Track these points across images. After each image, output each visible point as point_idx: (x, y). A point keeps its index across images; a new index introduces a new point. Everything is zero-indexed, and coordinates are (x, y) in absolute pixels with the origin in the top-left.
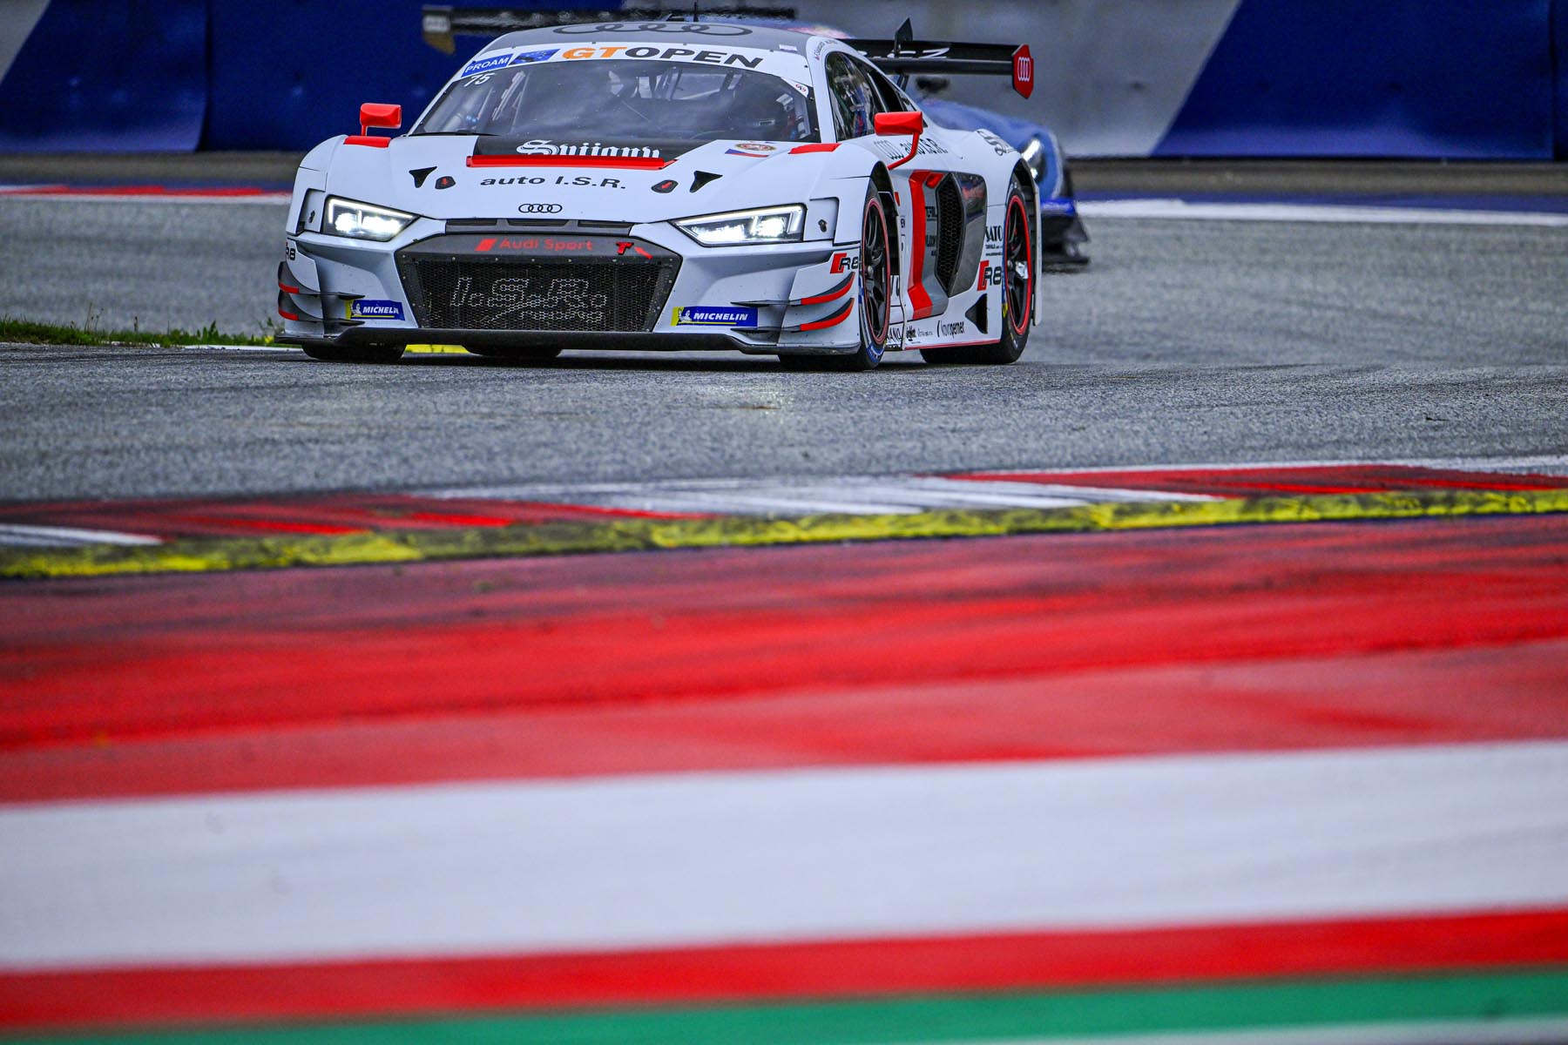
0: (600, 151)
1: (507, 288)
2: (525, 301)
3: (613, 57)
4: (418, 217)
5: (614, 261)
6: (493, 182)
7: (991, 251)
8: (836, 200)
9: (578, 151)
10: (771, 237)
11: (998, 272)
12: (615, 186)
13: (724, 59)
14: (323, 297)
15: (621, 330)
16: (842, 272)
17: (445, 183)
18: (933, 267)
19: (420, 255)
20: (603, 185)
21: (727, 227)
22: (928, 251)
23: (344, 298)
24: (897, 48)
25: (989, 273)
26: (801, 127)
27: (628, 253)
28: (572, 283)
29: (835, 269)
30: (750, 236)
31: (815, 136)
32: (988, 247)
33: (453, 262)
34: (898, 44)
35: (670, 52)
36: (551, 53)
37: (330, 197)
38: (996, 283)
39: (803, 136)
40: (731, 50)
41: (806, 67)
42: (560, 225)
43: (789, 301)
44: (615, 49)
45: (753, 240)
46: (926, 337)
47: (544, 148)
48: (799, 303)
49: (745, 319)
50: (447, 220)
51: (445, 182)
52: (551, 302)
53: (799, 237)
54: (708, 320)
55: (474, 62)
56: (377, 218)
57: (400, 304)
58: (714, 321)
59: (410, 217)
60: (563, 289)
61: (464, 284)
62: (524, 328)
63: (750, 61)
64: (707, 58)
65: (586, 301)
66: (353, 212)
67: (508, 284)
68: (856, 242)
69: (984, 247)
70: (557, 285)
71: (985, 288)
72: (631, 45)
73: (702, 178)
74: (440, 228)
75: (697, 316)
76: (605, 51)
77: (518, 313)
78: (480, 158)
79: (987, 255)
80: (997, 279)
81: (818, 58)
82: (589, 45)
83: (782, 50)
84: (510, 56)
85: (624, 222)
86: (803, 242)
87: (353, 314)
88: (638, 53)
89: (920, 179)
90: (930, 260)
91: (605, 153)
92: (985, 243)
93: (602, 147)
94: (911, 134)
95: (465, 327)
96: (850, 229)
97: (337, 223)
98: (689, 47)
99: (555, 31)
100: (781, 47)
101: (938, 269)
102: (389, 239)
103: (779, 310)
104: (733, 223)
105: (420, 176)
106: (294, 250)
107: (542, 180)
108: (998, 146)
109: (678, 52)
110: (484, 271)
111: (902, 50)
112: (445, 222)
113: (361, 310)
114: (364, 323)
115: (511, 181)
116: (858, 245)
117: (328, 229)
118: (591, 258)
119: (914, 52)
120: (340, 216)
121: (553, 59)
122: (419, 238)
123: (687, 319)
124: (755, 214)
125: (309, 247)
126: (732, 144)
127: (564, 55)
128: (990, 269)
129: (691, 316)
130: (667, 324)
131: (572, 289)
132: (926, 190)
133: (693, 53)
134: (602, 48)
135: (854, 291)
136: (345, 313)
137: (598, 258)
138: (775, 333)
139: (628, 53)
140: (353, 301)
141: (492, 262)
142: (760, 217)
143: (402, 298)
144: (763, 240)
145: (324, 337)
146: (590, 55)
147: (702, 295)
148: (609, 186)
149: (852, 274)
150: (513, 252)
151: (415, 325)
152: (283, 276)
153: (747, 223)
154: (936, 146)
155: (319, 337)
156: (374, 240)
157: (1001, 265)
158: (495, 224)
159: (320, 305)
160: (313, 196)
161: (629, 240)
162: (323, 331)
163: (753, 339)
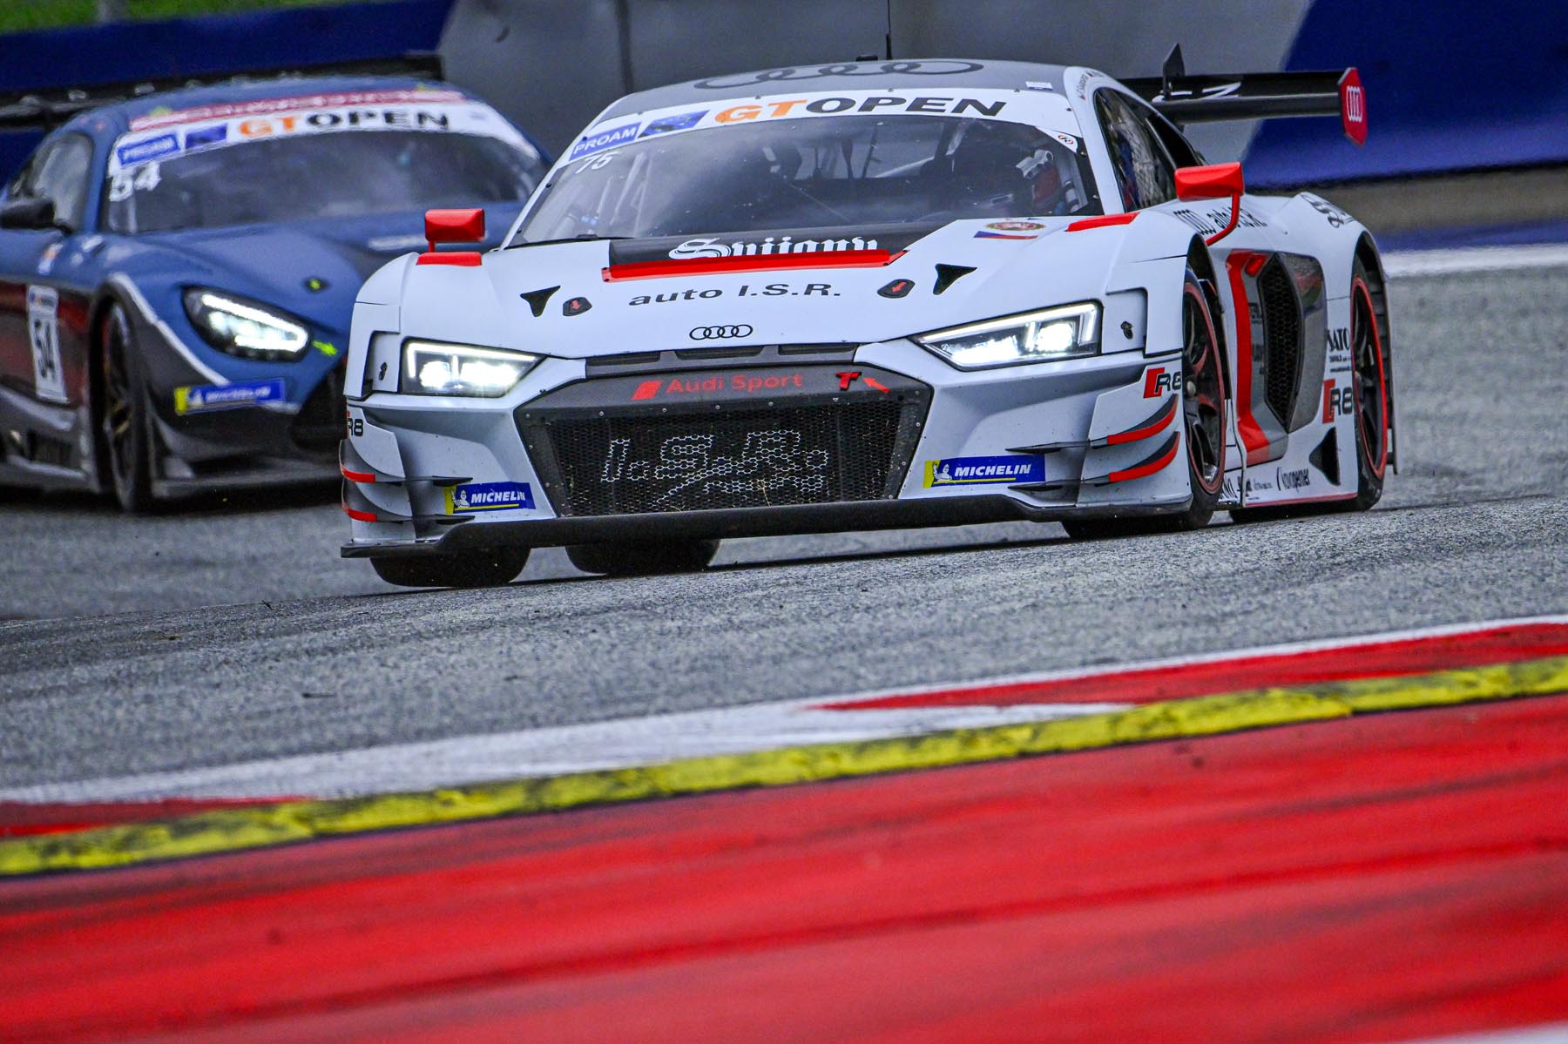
0: (791, 248)
1: (683, 450)
3: (789, 115)
4: (542, 357)
5: (836, 399)
6: (647, 300)
7: (1337, 365)
8: (1143, 292)
9: (759, 249)
10: (1056, 352)
11: (1348, 395)
12: (825, 293)
13: (950, 106)
14: (408, 486)
15: (851, 499)
16: (1160, 395)
17: (578, 306)
18: (1263, 392)
19: (554, 411)
20: (808, 293)
21: (992, 342)
22: (1257, 366)
23: (440, 483)
24: (1167, 87)
25: (1336, 397)
26: (1071, 195)
27: (855, 387)
30: (1025, 352)
31: (1094, 206)
32: (1334, 359)
33: (600, 419)
34: (1167, 82)
35: (871, 103)
36: (697, 117)
37: (408, 340)
38: (1347, 411)
39: (1075, 208)
40: (959, 94)
41: (1069, 110)
42: (753, 354)
43: (1089, 441)
44: (788, 105)
45: (1031, 357)
46: (1263, 490)
47: (707, 247)
48: (1105, 442)
50: (587, 358)
51: (576, 305)
52: (748, 466)
53: (1095, 348)
54: (975, 476)
55: (585, 139)
56: (480, 364)
57: (528, 485)
58: (984, 477)
59: (532, 359)
60: (765, 445)
61: (618, 449)
62: (711, 507)
63: (989, 107)
64: (924, 107)
65: (799, 460)
66: (445, 358)
68: (1176, 351)
69: (1328, 360)
70: (755, 441)
72: (812, 97)
73: (948, 275)
74: (578, 370)
75: (959, 471)
76: (777, 106)
77: (700, 485)
78: (624, 266)
79: (1333, 370)
80: (1348, 405)
81: (1083, 97)
82: (751, 101)
83: (1032, 89)
84: (637, 125)
85: (844, 344)
86: (1101, 355)
87: (456, 506)
88: (826, 107)
89: (1240, 261)
90: (1258, 382)
91: (798, 249)
92: (1329, 354)
93: (794, 242)
94: (1227, 195)
95: (625, 512)
96: (1166, 332)
97: (422, 376)
98: (897, 93)
100: (1029, 84)
101: (1269, 394)
102: (500, 395)
103: (1078, 453)
104: (1000, 335)
105: (537, 300)
106: (361, 421)
107: (718, 293)
108: (1332, 215)
109: (882, 101)
110: (647, 427)
111: (1174, 90)
112: (583, 363)
113: (469, 499)
114: (473, 517)
115: (674, 297)
116: (1180, 354)
117: (408, 386)
118: (802, 398)
119: (1190, 93)
120: (425, 366)
121: (700, 125)
122: (548, 387)
123: (945, 476)
124: (1030, 321)
125: (380, 415)
126: (981, 224)
127: (718, 119)
128: (1337, 392)
129: (951, 473)
130: (918, 487)
131: (777, 445)
132: (1244, 277)
133: (905, 101)
134: (770, 105)
135: (1178, 424)
136: (444, 505)
137: (813, 397)
138: (1071, 489)
140: (455, 487)
141: (658, 414)
142: (1037, 324)
143: (528, 475)
144: (1046, 356)
145: (417, 542)
146: (755, 114)
147: (965, 441)
148: (816, 294)
149: (1174, 397)
150: (687, 399)
151: (555, 516)
152: (347, 459)
153: (1019, 332)
154: (1250, 216)
155: (403, 542)
156: (480, 396)
157: (1351, 386)
158: (658, 359)
159: (406, 497)
160: (381, 342)
161: (854, 368)
162: (415, 534)
163: (1040, 499)
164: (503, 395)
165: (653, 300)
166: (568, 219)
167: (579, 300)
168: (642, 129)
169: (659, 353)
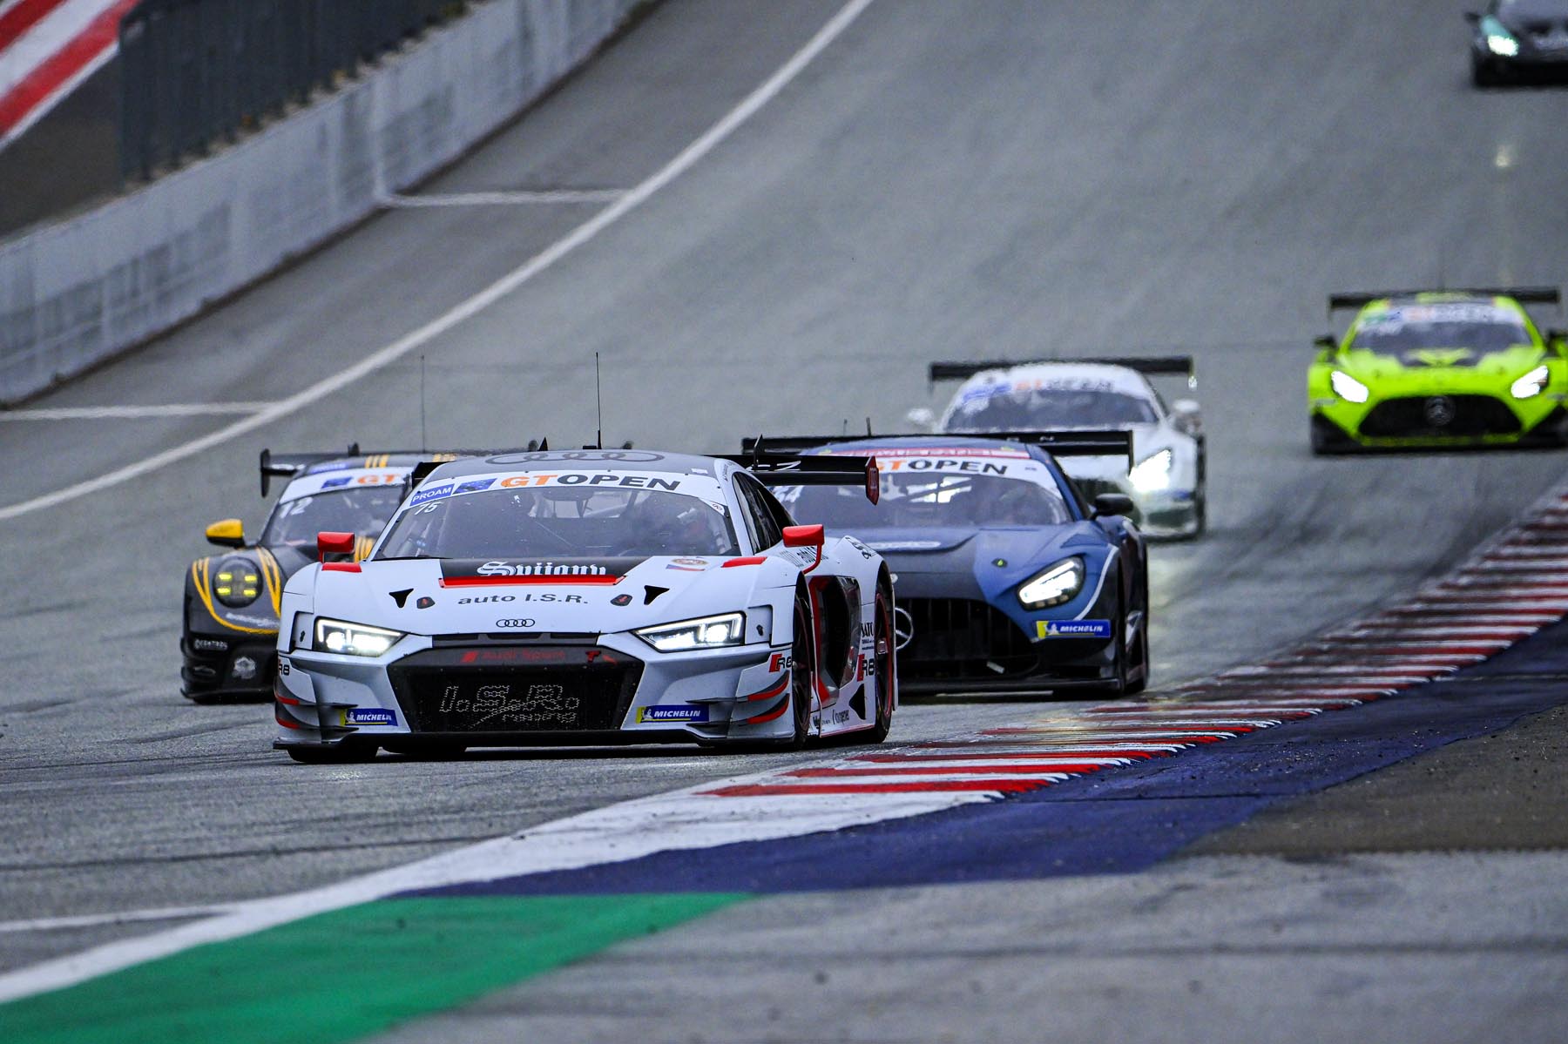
0: (553, 570)
2: (506, 705)
3: (547, 484)
4: (405, 634)
5: (585, 667)
6: (469, 601)
7: (866, 645)
8: (770, 607)
9: (533, 570)
10: (718, 643)
11: (872, 664)
12: (578, 601)
13: (646, 483)
14: (319, 708)
15: (592, 728)
16: (778, 670)
17: (425, 603)
18: (824, 663)
19: (411, 667)
20: (568, 600)
21: (679, 635)
23: (337, 707)
25: (865, 665)
27: (597, 660)
28: (548, 688)
29: (774, 668)
30: (698, 642)
32: (865, 642)
33: (441, 673)
34: (756, 459)
35: (597, 479)
36: (490, 482)
37: (319, 618)
40: (651, 475)
41: (718, 487)
42: (535, 638)
43: (736, 698)
44: (545, 478)
45: (702, 645)
46: (828, 725)
47: (502, 568)
48: (746, 700)
49: (698, 715)
50: (433, 636)
51: (425, 602)
53: (741, 641)
54: (667, 717)
55: (419, 492)
56: (379, 638)
57: (393, 712)
58: (672, 717)
59: (398, 634)
61: (451, 692)
63: (670, 484)
64: (631, 483)
65: (561, 703)
66: (343, 631)
67: (490, 690)
68: (789, 644)
69: (861, 641)
70: (535, 690)
71: (862, 679)
72: (562, 473)
73: (652, 593)
74: (429, 643)
75: (657, 714)
76: (537, 479)
78: (453, 577)
79: (863, 649)
80: (871, 670)
81: (726, 479)
82: (522, 474)
83: (696, 473)
84: (452, 486)
85: (590, 633)
86: (745, 645)
87: (346, 721)
88: (569, 480)
89: (816, 579)
90: (823, 656)
91: (557, 571)
92: (862, 638)
93: (554, 565)
94: (813, 544)
96: (783, 632)
97: (327, 641)
98: (613, 473)
99: (487, 462)
100: (694, 470)
101: (828, 663)
102: (375, 656)
103: (729, 705)
104: (683, 631)
105: (401, 597)
106: (288, 666)
107: (513, 598)
108: (865, 551)
109: (604, 478)
110: (471, 680)
111: (760, 464)
112: (431, 639)
113: (355, 718)
114: (358, 729)
115: (485, 600)
116: (791, 646)
117: (318, 647)
118: (564, 666)
119: (770, 467)
120: (330, 634)
121: (492, 488)
122: (408, 652)
123: (649, 717)
124: (701, 623)
125: (302, 664)
127: (502, 484)
128: (866, 662)
129: (652, 714)
130: (630, 724)
131: (549, 693)
132: (817, 592)
133: (618, 478)
134: (535, 477)
135: (789, 689)
136: (339, 721)
137: (571, 666)
138: (724, 727)
139: (560, 480)
140: (346, 710)
141: (476, 672)
142: (705, 625)
143: (395, 706)
144: (711, 645)
145: (323, 742)
146: (525, 482)
147: (661, 695)
148: (573, 601)
149: (787, 672)
150: (494, 663)
151: (410, 732)
152: (278, 688)
153: (695, 629)
155: (314, 742)
156: (364, 656)
157: (873, 657)
158: (477, 638)
159: (317, 715)
160: (301, 618)
161: (599, 649)
162: (320, 739)
163: (706, 733)
164: (378, 656)
166: (408, 542)
169: (476, 634)
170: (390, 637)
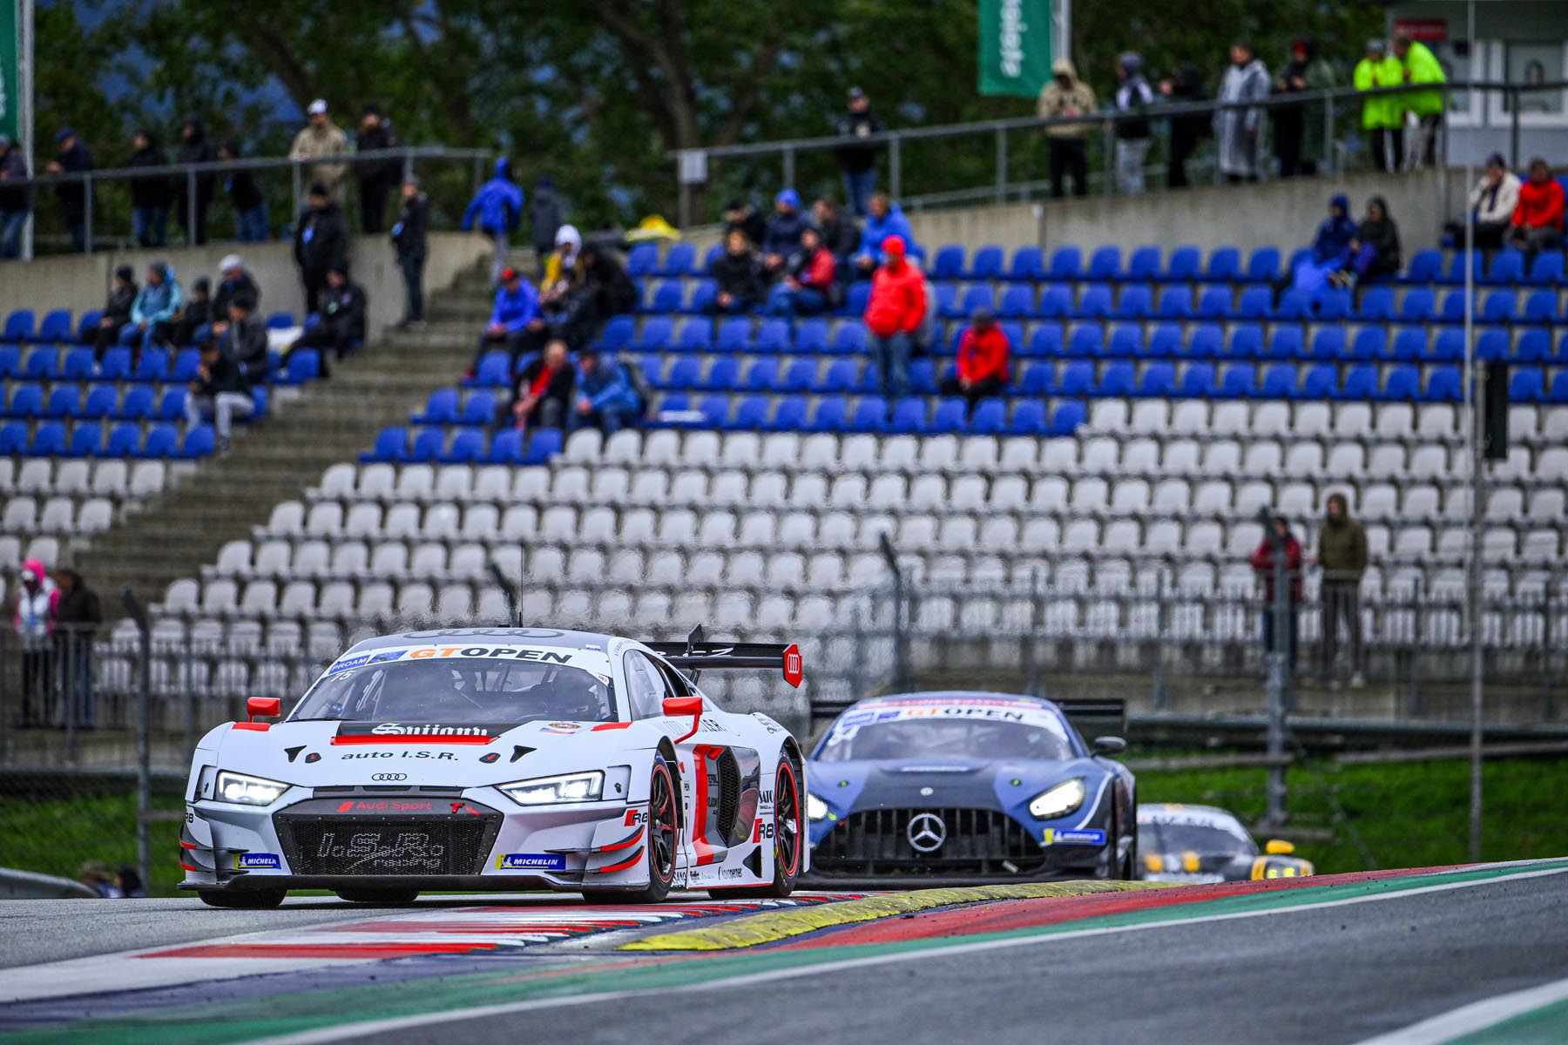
0: (439, 731)
2: (377, 851)
3: (451, 656)
4: (291, 785)
5: (450, 818)
6: (351, 756)
7: (764, 811)
8: (629, 768)
9: (422, 731)
10: (576, 798)
12: (449, 758)
13: (540, 656)
14: (215, 852)
15: (456, 874)
17: (313, 758)
18: (715, 823)
19: (293, 816)
20: (440, 757)
21: (541, 790)
22: (710, 810)
23: (232, 852)
24: (690, 648)
25: (763, 829)
27: (460, 811)
28: (415, 836)
29: (629, 822)
30: (559, 797)
31: (614, 718)
32: (762, 807)
33: (319, 822)
34: (691, 646)
35: (497, 652)
37: (221, 771)
38: (769, 837)
39: (604, 717)
40: (547, 650)
41: (608, 662)
43: (592, 850)
44: (452, 650)
45: (562, 800)
46: (707, 879)
47: (394, 729)
48: (599, 850)
49: (555, 863)
50: (315, 788)
51: (313, 757)
52: (398, 852)
53: (599, 798)
54: (526, 865)
56: (258, 788)
59: (285, 786)
60: (409, 841)
61: (328, 839)
62: (377, 874)
63: (562, 658)
64: (526, 656)
65: (427, 850)
66: (239, 783)
67: (364, 838)
68: (645, 801)
69: (758, 807)
70: (403, 838)
71: (759, 841)
72: (466, 647)
73: (520, 751)
74: (309, 794)
75: (517, 861)
76: (444, 651)
77: (372, 861)
78: (342, 738)
79: (761, 814)
80: (770, 833)
81: (617, 655)
82: (431, 647)
83: (588, 649)
84: (368, 657)
85: (457, 787)
86: (602, 801)
88: (471, 653)
89: (700, 750)
90: (711, 818)
91: (443, 732)
92: (759, 804)
93: (441, 727)
94: (692, 714)
95: (330, 874)
96: (641, 790)
97: (226, 792)
98: (512, 647)
99: (406, 637)
100: (587, 646)
101: (719, 825)
102: (267, 805)
103: (585, 855)
104: (545, 787)
105: (292, 753)
106: (192, 815)
107: (391, 755)
108: (771, 726)
109: (503, 651)
110: (345, 828)
111: (695, 650)
112: (312, 790)
113: (247, 862)
114: (248, 872)
115: (366, 756)
116: (648, 803)
117: (219, 798)
118: (431, 816)
119: (705, 652)
120: (229, 787)
121: (402, 659)
122: (292, 803)
123: (508, 864)
124: (563, 780)
125: (205, 813)
126: (545, 724)
127: (412, 656)
128: (764, 826)
129: (512, 862)
130: (493, 868)
131: (416, 841)
132: (707, 760)
133: (516, 652)
134: (442, 650)
135: (644, 841)
136: (234, 866)
137: (436, 816)
138: (580, 875)
139: (463, 653)
141: (350, 821)
142: (567, 782)
143: (279, 851)
144: (570, 800)
145: (218, 883)
146: (432, 655)
147: (521, 844)
148: (444, 759)
149: (642, 827)
150: (367, 813)
151: (290, 874)
152: (185, 836)
153: (557, 786)
154: (717, 725)
155: (212, 883)
156: (255, 805)
157: (772, 823)
158: (353, 790)
159: (213, 859)
160: (207, 771)
161: (461, 801)
162: (216, 880)
163: (562, 879)
165: (354, 757)
167: (315, 754)
168: (370, 658)
169: (354, 786)
170: (278, 788)
